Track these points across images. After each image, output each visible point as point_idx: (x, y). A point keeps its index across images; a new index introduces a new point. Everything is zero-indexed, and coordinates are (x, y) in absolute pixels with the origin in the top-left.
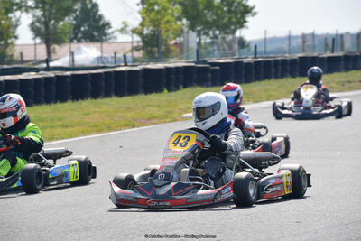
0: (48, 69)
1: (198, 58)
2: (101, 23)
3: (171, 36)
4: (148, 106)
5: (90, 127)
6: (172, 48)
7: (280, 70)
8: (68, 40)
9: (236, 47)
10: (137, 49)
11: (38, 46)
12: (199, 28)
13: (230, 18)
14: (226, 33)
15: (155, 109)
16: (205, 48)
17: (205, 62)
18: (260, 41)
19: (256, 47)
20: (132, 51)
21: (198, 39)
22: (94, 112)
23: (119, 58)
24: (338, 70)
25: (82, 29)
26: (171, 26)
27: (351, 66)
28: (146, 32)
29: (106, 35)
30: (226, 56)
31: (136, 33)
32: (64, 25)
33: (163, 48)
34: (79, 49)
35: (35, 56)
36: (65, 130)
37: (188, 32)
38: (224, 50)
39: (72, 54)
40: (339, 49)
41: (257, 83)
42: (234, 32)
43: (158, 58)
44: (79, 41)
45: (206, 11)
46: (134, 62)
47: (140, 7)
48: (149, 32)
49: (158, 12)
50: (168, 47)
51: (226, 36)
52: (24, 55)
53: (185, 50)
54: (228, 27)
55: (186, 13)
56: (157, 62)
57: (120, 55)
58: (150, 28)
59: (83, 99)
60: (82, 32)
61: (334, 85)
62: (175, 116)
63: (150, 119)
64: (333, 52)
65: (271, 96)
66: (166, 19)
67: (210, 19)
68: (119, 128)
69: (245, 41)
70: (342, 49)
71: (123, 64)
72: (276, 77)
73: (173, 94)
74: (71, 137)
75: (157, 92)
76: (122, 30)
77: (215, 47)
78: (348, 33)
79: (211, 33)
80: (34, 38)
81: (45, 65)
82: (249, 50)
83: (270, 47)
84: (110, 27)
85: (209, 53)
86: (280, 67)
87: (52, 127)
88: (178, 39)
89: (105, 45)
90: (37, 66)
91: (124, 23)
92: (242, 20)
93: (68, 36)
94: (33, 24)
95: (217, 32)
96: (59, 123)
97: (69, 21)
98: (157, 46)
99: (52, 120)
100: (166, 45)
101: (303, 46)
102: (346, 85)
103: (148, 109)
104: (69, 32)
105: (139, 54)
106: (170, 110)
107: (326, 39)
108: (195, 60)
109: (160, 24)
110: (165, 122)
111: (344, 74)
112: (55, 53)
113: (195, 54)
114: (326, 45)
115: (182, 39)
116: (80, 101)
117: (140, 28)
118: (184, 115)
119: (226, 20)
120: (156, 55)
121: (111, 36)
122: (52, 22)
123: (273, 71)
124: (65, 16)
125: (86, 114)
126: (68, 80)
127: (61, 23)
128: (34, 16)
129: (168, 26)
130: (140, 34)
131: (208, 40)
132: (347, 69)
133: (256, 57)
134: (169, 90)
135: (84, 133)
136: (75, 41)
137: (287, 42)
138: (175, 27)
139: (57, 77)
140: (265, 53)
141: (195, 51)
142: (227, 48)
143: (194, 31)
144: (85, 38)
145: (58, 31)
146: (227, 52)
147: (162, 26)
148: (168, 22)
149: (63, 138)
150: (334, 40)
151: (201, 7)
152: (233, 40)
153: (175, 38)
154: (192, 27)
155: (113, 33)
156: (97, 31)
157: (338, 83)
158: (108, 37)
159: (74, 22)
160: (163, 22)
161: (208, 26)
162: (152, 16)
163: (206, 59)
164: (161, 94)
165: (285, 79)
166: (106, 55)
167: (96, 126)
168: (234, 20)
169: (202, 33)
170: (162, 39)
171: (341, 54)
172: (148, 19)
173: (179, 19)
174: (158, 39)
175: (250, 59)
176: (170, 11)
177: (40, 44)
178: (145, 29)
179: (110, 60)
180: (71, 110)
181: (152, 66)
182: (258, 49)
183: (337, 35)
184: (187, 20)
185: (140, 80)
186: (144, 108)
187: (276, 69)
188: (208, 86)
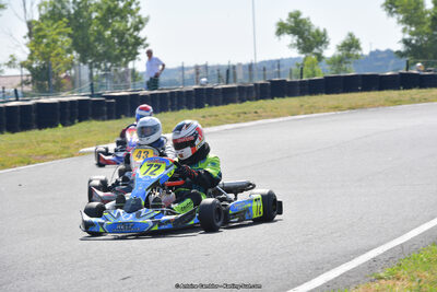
1: (92, 91)
3: (62, 69)
4: (43, 141)
6: (64, 81)
9: (130, 79)
10: (27, 83)
12: (90, 61)
13: (122, 50)
14: (117, 66)
15: (50, 145)
16: (97, 81)
17: (99, 95)
20: (21, 85)
21: (89, 72)
23: (10, 93)
24: (234, 102)
26: (62, 58)
27: (245, 97)
28: (34, 66)
30: (119, 89)
31: (25, 67)
33: (54, 82)
37: (79, 65)
40: (232, 80)
42: (126, 64)
43: (49, 92)
45: (97, 44)
46: (24, 96)
47: (28, 39)
48: (38, 65)
49: (47, 45)
50: (59, 80)
51: (118, 68)
53: (77, 83)
54: (120, 60)
55: (76, 46)
56: (48, 96)
57: (10, 90)
58: (39, 61)
61: (230, 116)
62: (71, 151)
63: (45, 155)
64: (227, 83)
66: (56, 51)
67: (101, 51)
68: (13, 165)
69: (137, 74)
70: (235, 81)
71: (14, 99)
72: (173, 110)
73: (68, 128)
75: (51, 127)
76: (10, 64)
78: (240, 64)
79: (102, 65)
85: (102, 86)
86: (176, 99)
88: (68, 71)
91: (11, 56)
92: (134, 52)
95: (109, 64)
98: (48, 79)
100: (57, 79)
101: (197, 78)
102: (242, 116)
103: (43, 144)
105: (28, 88)
106: (66, 145)
107: (218, 70)
108: (89, 93)
109: (49, 57)
110: (61, 158)
111: (238, 105)
113: (87, 85)
114: (220, 76)
115: (73, 72)
117: (29, 61)
118: (81, 150)
119: (117, 52)
120: (47, 89)
123: (169, 103)
129: (58, 59)
130: (29, 68)
131: (100, 73)
132: (242, 101)
134: (64, 125)
137: (181, 73)
138: (66, 60)
142: (119, 80)
143: (85, 63)
147: (51, 59)
148: (58, 55)
150: (228, 71)
151: (92, 38)
152: (126, 72)
153: (65, 71)
154: (83, 60)
157: (233, 114)
160: (53, 55)
161: (100, 58)
162: (41, 49)
163: (100, 92)
164: (56, 129)
165: (181, 111)
168: (125, 52)
169: (94, 65)
170: (53, 72)
171: (235, 85)
172: (36, 52)
173: (69, 51)
174: (48, 73)
175: (144, 92)
176: (59, 43)
178: (34, 62)
181: (44, 100)
183: (229, 66)
184: (78, 52)
185: (33, 114)
186: (39, 145)
187: (172, 101)
188: (104, 120)
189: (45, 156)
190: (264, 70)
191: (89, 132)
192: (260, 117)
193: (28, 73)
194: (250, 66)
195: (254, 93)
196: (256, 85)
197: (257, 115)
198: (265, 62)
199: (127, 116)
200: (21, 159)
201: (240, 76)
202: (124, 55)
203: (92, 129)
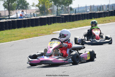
0: (9, 18)
1: (57, 14)
2: (26, 3)
3: (48, 7)
4: (42, 29)
5: (23, 37)
6: (49, 11)
7: (83, 17)
8: (15, 9)
9: (69, 10)
10: (38, 11)
11: (6, 11)
12: (57, 4)
14: (66, 6)
15: (44, 31)
16: (59, 11)
17: (59, 15)
18: (77, 8)
19: (75, 10)
20: (36, 12)
21: (57, 8)
22: (24, 32)
23: (32, 15)
24: (102, 17)
25: (20, 5)
26: (48, 4)
27: (106, 15)
28: (40, 6)
29: (27, 7)
31: (37, 6)
32: (14, 4)
33: (46, 11)
34: (19, 12)
35: (5, 14)
36: (15, 38)
37: (54, 6)
38: (65, 11)
39: (17, 13)
40: (102, 10)
41: (76, 21)
42: (68, 5)
43: (44, 14)
44: (19, 9)
46: (37, 16)
48: (41, 6)
50: (47, 11)
51: (66, 7)
52: (2, 14)
53: (53, 11)
56: (44, 15)
57: (32, 14)
58: (42, 5)
59: (21, 28)
60: (20, 6)
61: (100, 21)
62: (50, 32)
64: (100, 11)
65: (81, 25)
66: (47, 2)
67: (61, 1)
68: (33, 37)
69: (72, 8)
70: (103, 10)
71: (33, 16)
72: (82, 20)
73: (50, 25)
74: (17, 40)
75: (44, 25)
76: (33, 6)
77: (63, 10)
78: (104, 5)
79: (61, 6)
80: (5, 9)
81: (8, 17)
82: (73, 11)
83: (80, 10)
84: (29, 5)
85: (61, 12)
86: (83, 16)
87: (11, 37)
88: (51, 8)
89: (27, 11)
90: (6, 18)
91: (33, 3)
92: (71, 2)
93: (15, 8)
94: (4, 4)
95: (63, 6)
96: (13, 36)
97: (16, 3)
98: (44, 10)
99: (11, 35)
100: (47, 10)
101: (91, 10)
102: (104, 21)
103: (42, 30)
104: (16, 6)
105: (38, 13)
106: (49, 31)
107: (98, 7)
108: (56, 15)
109: (45, 3)
110: (47, 35)
112: (11, 13)
113: (56, 13)
114: (98, 9)
115: (52, 8)
116: (20, 29)
117: (38, 5)
118: (53, 32)
119: (66, 2)
120: (44, 13)
121: (29, 7)
122: (10, 3)
123: (81, 18)
124: (14, 1)
125: (22, 33)
126: (16, 22)
127: (13, 4)
128: (4, 2)
129: (47, 4)
130: (39, 7)
131: (60, 8)
132: (105, 17)
133: (76, 13)
134: (48, 24)
135: (21, 39)
136: (18, 9)
137: (85, 8)
138: (50, 4)
139: (12, 21)
140: (79, 12)
141: (56, 12)
142: (66, 10)
143: (55, 5)
144: (21, 8)
145: (12, 6)
146: (66, 12)
147: (45, 4)
148: (47, 3)
149: (15, 41)
150: (100, 7)
152: (68, 8)
153: (50, 8)
154: (55, 4)
155: (30, 6)
156: (25, 6)
157: (102, 21)
158: (28, 8)
159: (17, 3)
160: (46, 2)
161: (60, 4)
163: (60, 14)
164: (46, 26)
165: (85, 20)
166: (28, 14)
167: (25, 36)
168: (68, 1)
169: (58, 6)
170: (46, 8)
171: (103, 12)
172: (41, 2)
173: (51, 1)
174: (44, 8)
175: (74, 14)
177: (6, 10)
178: (40, 5)
179: (29, 15)
180: (17, 31)
181: (42, 17)
182: (76, 11)
183: (101, 6)
184: (54, 2)
185: (39, 21)
186: (40, 30)
187: (82, 17)
188: (61, 23)
189: (42, 34)
190: (113, 6)
191: (56, 27)
192: (110, 22)
193: (38, 8)
194: (108, 6)
195: (109, 14)
196: (109, 11)
197: (110, 21)
198: (113, 4)
199: (68, 22)
200: (35, 35)
201: (105, 9)
202: (68, 3)
203: (57, 25)
